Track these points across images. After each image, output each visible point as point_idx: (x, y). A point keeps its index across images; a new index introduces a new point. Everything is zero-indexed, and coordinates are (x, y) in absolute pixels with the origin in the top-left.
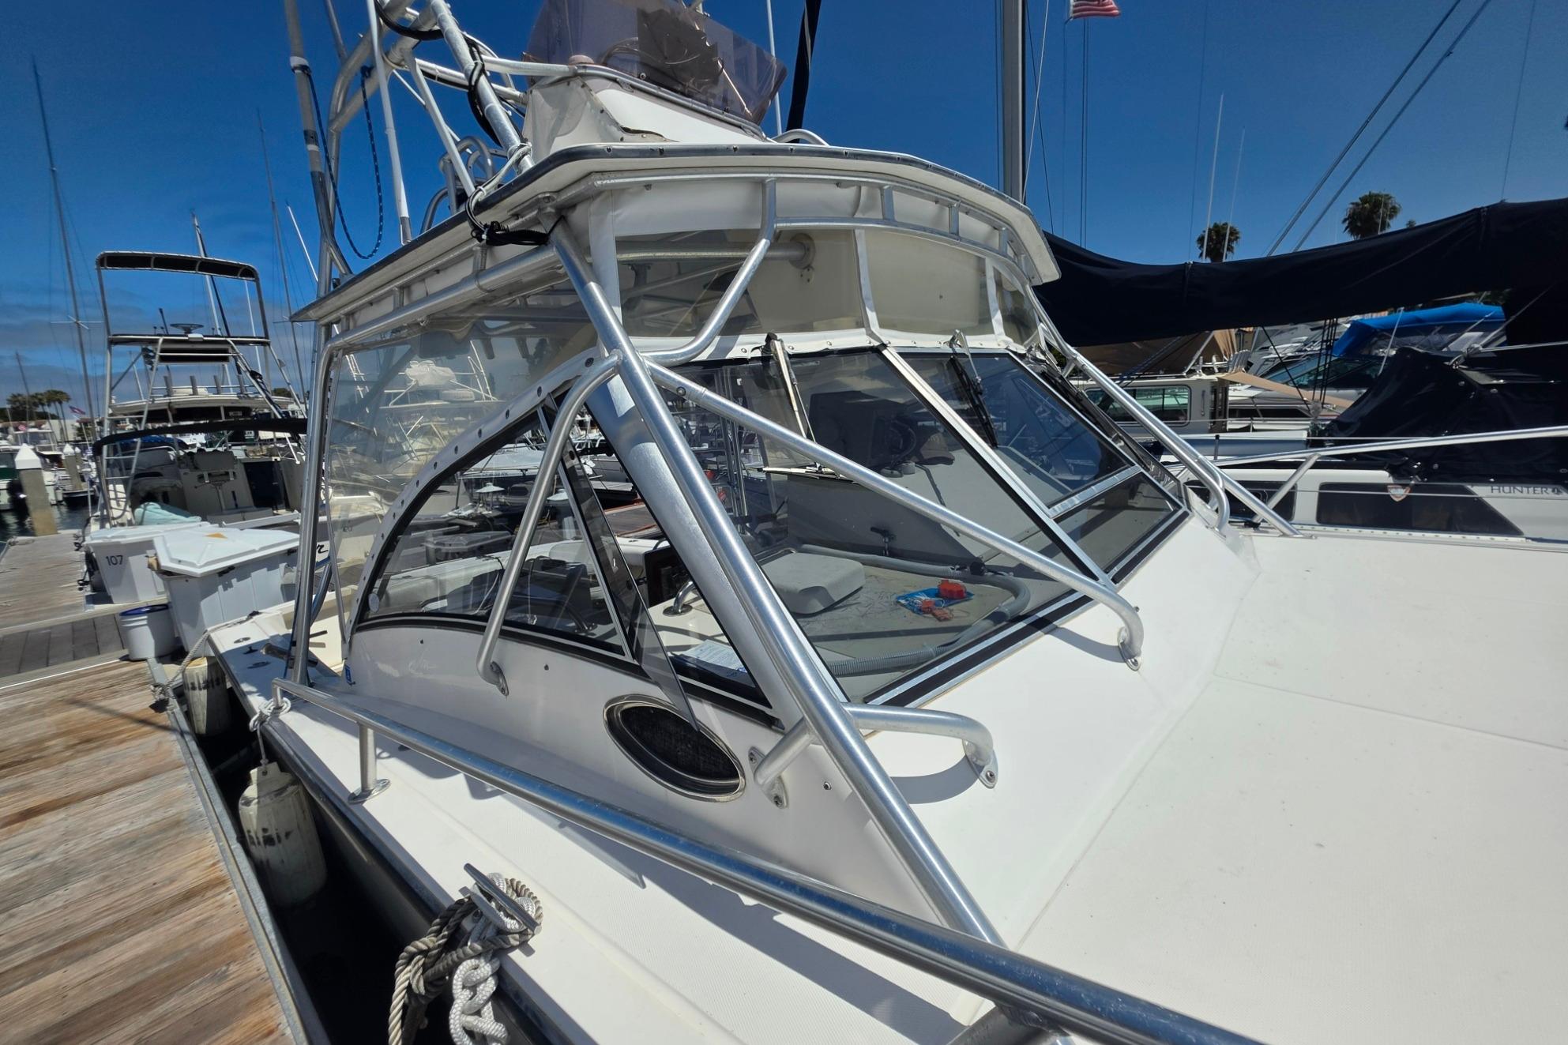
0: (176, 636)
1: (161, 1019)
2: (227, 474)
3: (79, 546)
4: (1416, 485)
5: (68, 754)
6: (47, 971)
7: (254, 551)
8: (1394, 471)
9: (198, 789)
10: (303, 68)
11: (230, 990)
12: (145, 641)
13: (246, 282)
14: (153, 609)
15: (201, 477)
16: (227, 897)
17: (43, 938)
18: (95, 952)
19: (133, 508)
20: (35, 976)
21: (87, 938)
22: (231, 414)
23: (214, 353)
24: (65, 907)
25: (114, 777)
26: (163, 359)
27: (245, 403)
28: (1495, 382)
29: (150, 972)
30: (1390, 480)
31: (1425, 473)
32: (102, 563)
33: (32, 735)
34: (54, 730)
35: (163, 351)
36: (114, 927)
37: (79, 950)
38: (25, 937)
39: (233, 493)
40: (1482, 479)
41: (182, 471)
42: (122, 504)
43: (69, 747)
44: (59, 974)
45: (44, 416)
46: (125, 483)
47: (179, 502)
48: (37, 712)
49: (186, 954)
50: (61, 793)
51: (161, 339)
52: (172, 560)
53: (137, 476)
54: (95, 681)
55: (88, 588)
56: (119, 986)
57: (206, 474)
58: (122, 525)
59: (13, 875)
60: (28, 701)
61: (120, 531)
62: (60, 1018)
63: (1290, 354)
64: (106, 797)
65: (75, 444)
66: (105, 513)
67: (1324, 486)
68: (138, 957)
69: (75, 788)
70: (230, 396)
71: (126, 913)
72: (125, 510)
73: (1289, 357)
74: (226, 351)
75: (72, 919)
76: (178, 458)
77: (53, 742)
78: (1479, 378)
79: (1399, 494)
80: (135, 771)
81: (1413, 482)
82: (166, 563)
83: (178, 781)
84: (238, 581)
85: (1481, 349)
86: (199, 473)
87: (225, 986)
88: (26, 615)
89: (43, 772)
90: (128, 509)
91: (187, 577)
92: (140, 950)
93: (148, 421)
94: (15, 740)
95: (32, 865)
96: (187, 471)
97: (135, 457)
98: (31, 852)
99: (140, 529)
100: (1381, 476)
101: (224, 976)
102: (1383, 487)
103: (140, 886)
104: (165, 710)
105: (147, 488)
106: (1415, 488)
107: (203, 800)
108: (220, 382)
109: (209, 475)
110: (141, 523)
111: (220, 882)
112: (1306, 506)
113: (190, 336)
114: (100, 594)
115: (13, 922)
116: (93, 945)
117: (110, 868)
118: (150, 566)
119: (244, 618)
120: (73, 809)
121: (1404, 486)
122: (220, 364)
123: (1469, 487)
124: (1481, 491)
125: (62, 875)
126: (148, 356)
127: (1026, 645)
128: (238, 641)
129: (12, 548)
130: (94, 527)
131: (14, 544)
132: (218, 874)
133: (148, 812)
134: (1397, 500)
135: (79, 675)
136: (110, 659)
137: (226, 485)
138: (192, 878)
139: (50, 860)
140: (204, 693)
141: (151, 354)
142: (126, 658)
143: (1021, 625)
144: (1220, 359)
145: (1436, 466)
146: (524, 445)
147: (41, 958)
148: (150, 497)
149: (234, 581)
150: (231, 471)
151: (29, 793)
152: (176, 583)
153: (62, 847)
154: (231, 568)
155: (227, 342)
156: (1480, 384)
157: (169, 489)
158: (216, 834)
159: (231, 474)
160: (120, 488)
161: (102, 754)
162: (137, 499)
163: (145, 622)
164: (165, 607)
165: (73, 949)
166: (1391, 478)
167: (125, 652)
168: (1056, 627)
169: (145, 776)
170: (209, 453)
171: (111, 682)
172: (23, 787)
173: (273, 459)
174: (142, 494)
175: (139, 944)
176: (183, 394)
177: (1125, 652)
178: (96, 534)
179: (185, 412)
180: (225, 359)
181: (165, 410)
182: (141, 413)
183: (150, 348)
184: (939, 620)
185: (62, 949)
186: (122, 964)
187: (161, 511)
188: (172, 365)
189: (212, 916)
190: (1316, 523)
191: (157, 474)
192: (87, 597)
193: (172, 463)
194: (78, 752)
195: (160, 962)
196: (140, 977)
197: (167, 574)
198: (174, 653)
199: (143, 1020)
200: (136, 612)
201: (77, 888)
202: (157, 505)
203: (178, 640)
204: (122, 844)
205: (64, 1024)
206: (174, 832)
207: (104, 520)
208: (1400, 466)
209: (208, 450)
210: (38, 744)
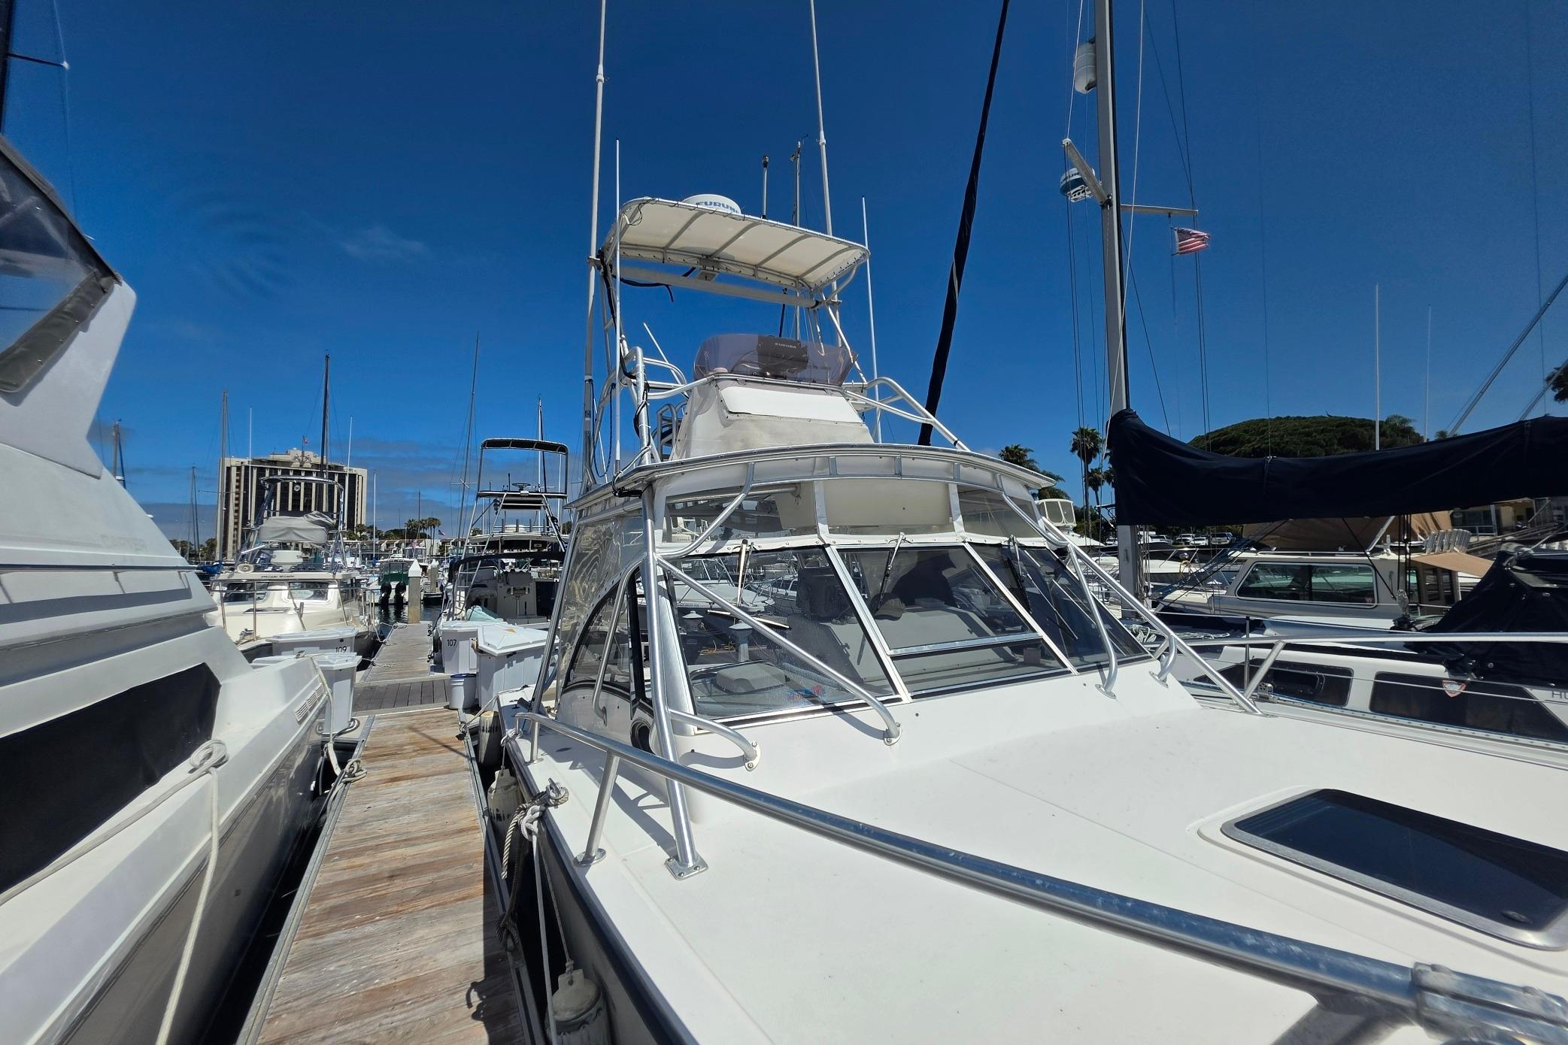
0: (476, 697)
1: (442, 877)
2: (525, 589)
3: (430, 632)
4: (1472, 682)
5: (414, 754)
6: (399, 848)
7: (529, 643)
8: (1451, 667)
9: (473, 783)
10: (590, 380)
11: (472, 873)
12: (459, 698)
13: (561, 456)
14: (468, 676)
15: (509, 590)
16: (478, 835)
17: (398, 834)
18: (419, 844)
19: (467, 609)
20: (394, 848)
21: (417, 838)
22: (535, 545)
23: (533, 503)
24: (408, 824)
25: (433, 769)
26: (504, 507)
27: (544, 539)
28: (1548, 585)
29: (440, 858)
30: (1446, 675)
31: (1479, 671)
32: (445, 645)
33: (399, 741)
34: (408, 741)
35: (505, 502)
36: (428, 836)
37: (411, 842)
38: (391, 832)
39: (526, 603)
40: (1542, 683)
41: (499, 585)
42: (462, 605)
43: (414, 751)
44: (403, 850)
45: (424, 536)
46: (466, 591)
47: (493, 608)
48: (400, 730)
49: (456, 855)
50: (410, 773)
51: (506, 494)
52: (485, 643)
53: (474, 586)
54: (429, 718)
55: (432, 661)
56: (427, 860)
57: (512, 588)
58: (459, 619)
59: (387, 805)
60: (397, 723)
61: (458, 623)
62: (403, 866)
64: (430, 778)
65: (437, 558)
66: (452, 610)
67: (1381, 676)
68: (435, 851)
69: (415, 772)
70: (536, 534)
71: (433, 832)
72: (462, 610)
74: (540, 502)
75: (410, 829)
76: (499, 574)
77: (408, 747)
78: (1531, 580)
79: (1453, 689)
80: (445, 768)
81: (1469, 679)
82: (482, 645)
83: (465, 777)
84: (517, 662)
85: (1532, 552)
86: (508, 587)
87: (471, 871)
88: (399, 674)
89: (403, 761)
90: (464, 609)
91: (490, 655)
92: (436, 849)
93: (488, 549)
94: (391, 743)
95: (396, 803)
96: (502, 585)
97: (476, 573)
98: (394, 797)
99: (469, 623)
100: (1437, 670)
101: (471, 867)
102: (1438, 682)
103: (440, 822)
104: (463, 739)
105: (477, 596)
106: (1470, 686)
107: (475, 791)
108: (532, 524)
109: (514, 588)
110: (469, 620)
111: (476, 828)
112: (1360, 693)
113: (522, 492)
114: (439, 666)
115: (387, 825)
116: (417, 842)
117: (428, 811)
118: (473, 646)
119: (519, 689)
120: (414, 781)
121: (1459, 682)
122: (535, 511)
123: (1528, 689)
124: (1540, 695)
125: (408, 810)
126: (496, 506)
128: (512, 701)
129: (394, 630)
130: (444, 619)
131: (395, 627)
132: (476, 825)
133: (448, 790)
134: (1451, 695)
135: (423, 713)
136: (438, 707)
137: (522, 597)
138: (464, 824)
139: (402, 802)
140: (488, 734)
141: (498, 503)
142: (447, 707)
145: (1491, 665)
146: (726, 581)
147: (396, 842)
148: (477, 602)
149: (514, 662)
150: (527, 587)
151: (396, 770)
152: (484, 658)
153: (408, 798)
154: (514, 653)
155: (542, 496)
156: (1529, 586)
157: (489, 597)
158: (478, 806)
159: (527, 590)
160: (463, 594)
161: (430, 757)
162: (470, 603)
163: (462, 684)
164: (475, 675)
165: (409, 841)
166: (1447, 673)
167: (448, 703)
169: (449, 772)
170: (517, 573)
171: (439, 719)
172: (393, 767)
173: (555, 580)
174: (474, 600)
175: (436, 846)
176: (510, 531)
178: (444, 624)
179: (510, 544)
180: (539, 508)
181: (498, 541)
182: (484, 543)
183: (498, 499)
185: (405, 840)
186: (429, 852)
187: (481, 612)
188: (507, 511)
189: (470, 842)
190: (1370, 712)
191: (484, 586)
192: (431, 667)
193: (495, 578)
194: (419, 754)
195: (446, 855)
196: (436, 859)
197: (480, 652)
198: (473, 707)
199: (435, 875)
200: (460, 676)
201: (414, 816)
202: (480, 608)
203: (477, 700)
204: (435, 802)
205: (404, 869)
206: (459, 801)
207: (450, 615)
208: (1457, 661)
209: (517, 570)
210: (401, 746)
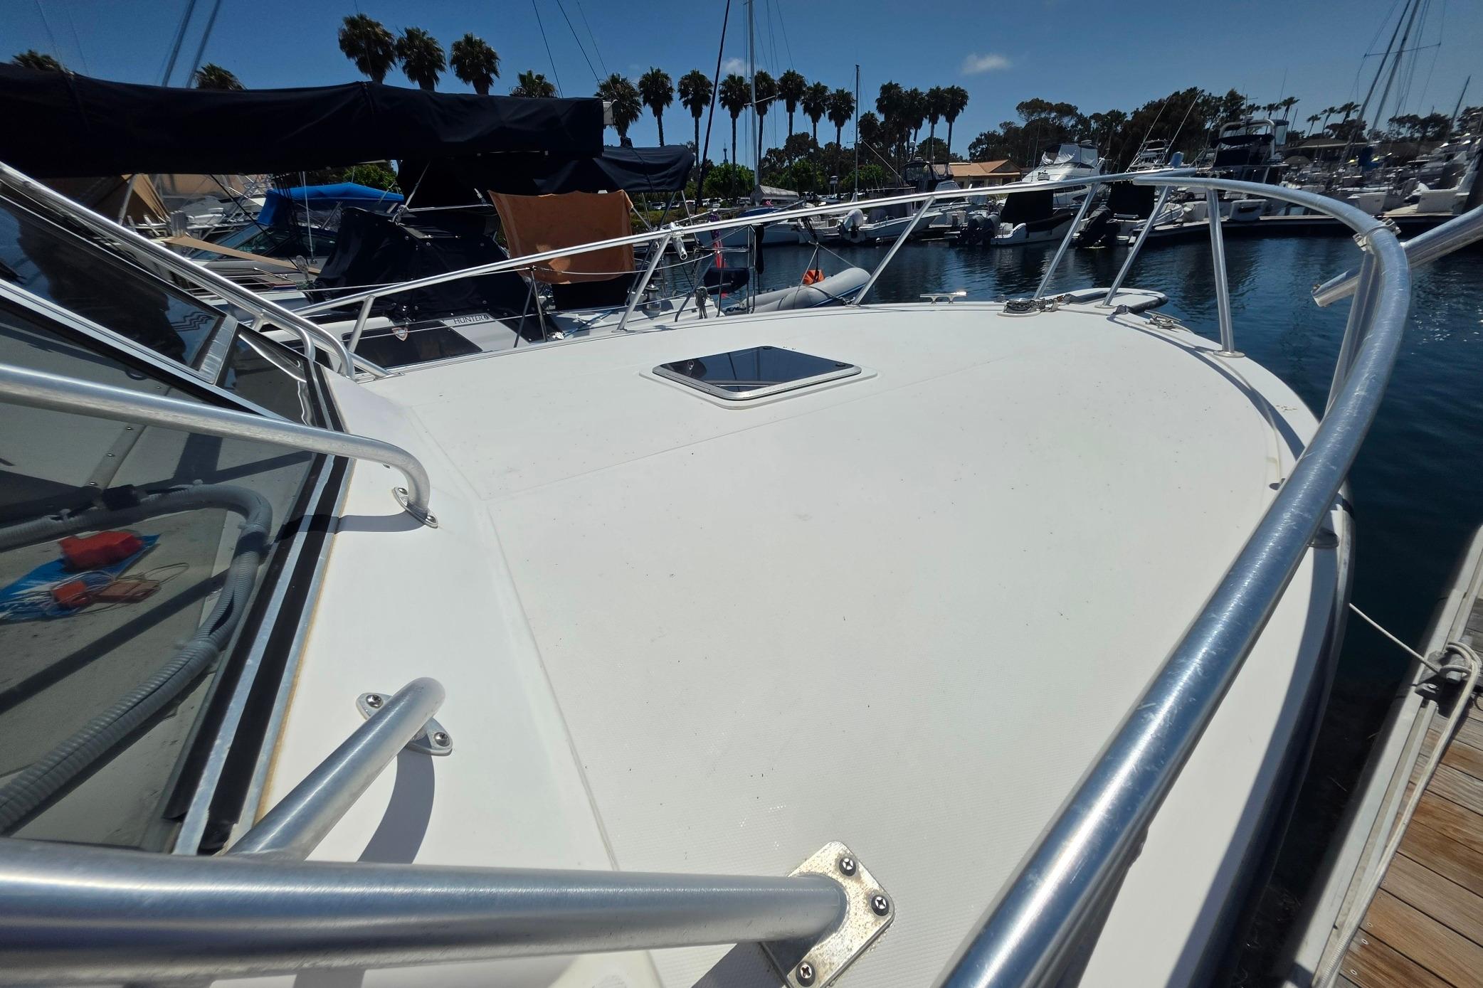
4: (410, 325)
8: (392, 317)
28: (426, 237)
30: (391, 324)
31: (413, 314)
40: (447, 316)
63: (217, 225)
73: (217, 229)
78: (416, 233)
79: (401, 335)
81: (407, 323)
85: (408, 209)
100: (385, 321)
102: (389, 330)
106: (410, 328)
121: (403, 327)
123: (441, 321)
124: (449, 323)
127: (328, 557)
134: (402, 340)
143: (300, 539)
144: (155, 220)
145: (417, 308)
156: (419, 239)
166: (391, 322)
168: (339, 520)
177: (416, 515)
184: (132, 600)
208: (393, 310)
